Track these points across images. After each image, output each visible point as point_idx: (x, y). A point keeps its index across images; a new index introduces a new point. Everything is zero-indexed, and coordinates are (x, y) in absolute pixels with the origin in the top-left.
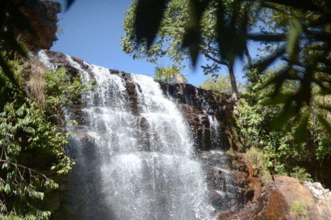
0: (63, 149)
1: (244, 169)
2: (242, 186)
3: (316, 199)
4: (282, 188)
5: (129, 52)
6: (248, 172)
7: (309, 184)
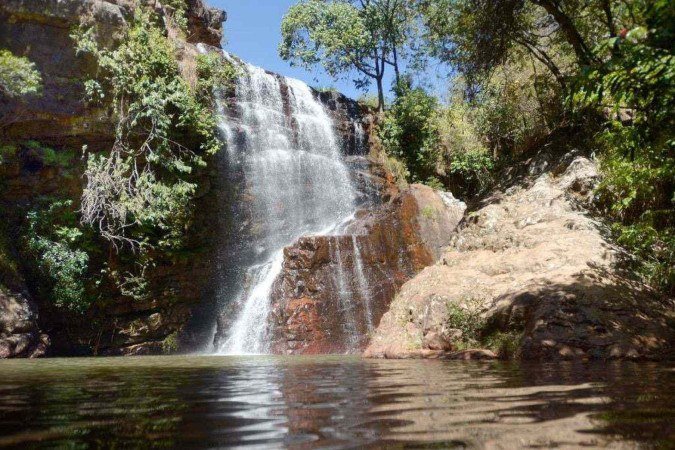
0: (212, 132)
1: (383, 175)
2: (380, 190)
3: (446, 206)
4: (416, 194)
5: (285, 59)
6: (386, 178)
7: (442, 193)
